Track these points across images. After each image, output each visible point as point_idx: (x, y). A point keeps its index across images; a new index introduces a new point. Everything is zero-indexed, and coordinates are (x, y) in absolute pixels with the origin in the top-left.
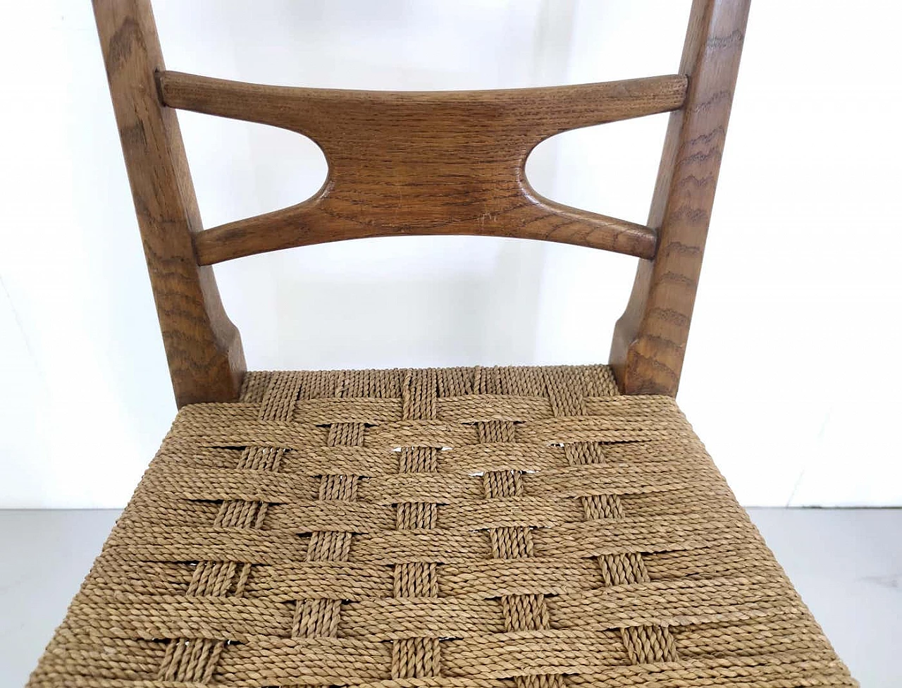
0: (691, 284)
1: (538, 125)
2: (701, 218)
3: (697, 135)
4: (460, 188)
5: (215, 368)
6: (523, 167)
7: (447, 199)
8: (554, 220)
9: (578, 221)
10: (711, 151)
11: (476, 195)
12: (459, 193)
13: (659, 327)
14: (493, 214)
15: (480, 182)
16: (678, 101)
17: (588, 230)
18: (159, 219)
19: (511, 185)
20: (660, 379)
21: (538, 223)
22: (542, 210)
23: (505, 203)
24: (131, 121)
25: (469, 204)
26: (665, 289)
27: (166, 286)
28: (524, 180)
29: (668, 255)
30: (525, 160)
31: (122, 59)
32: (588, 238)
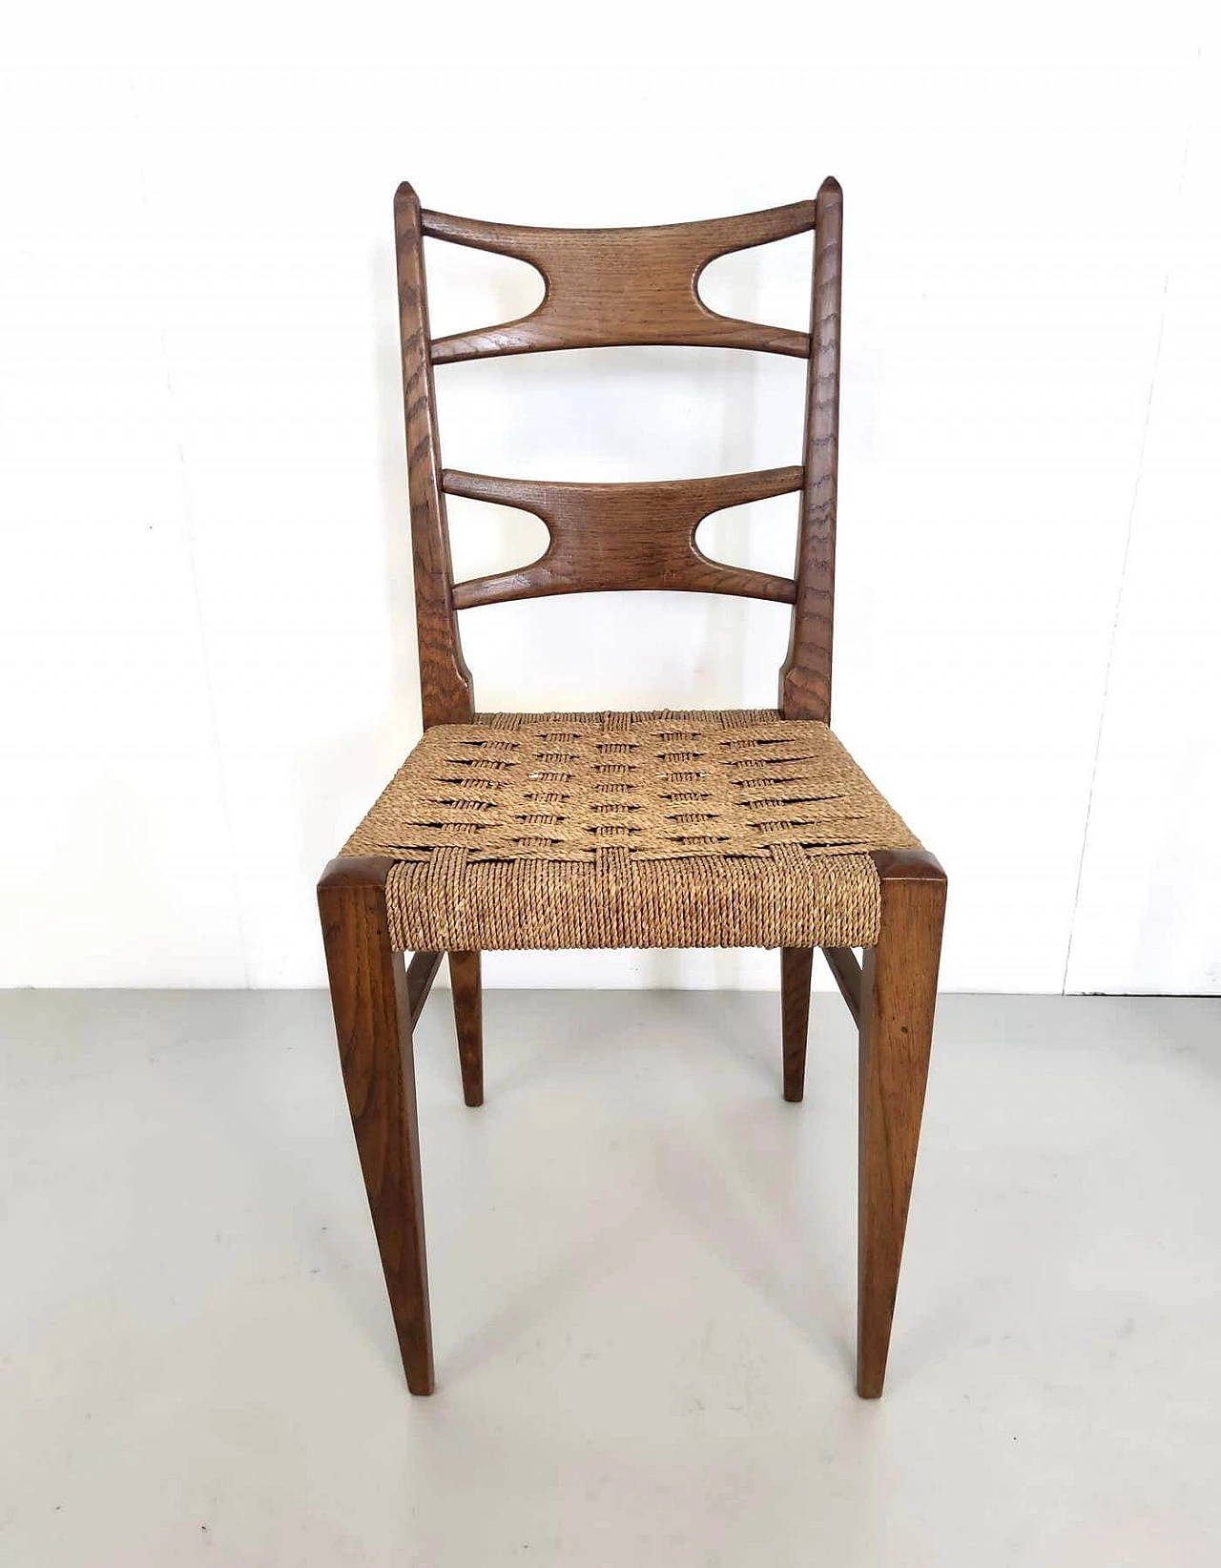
0: (829, 622)
1: (702, 504)
2: (829, 568)
3: (814, 507)
4: (646, 551)
5: (458, 693)
6: (693, 535)
7: (638, 561)
8: (720, 576)
9: (735, 576)
10: (826, 516)
11: (659, 557)
12: (645, 555)
13: (807, 659)
14: (672, 571)
15: (662, 547)
16: (798, 483)
17: (744, 582)
18: (430, 571)
19: (685, 549)
20: (813, 705)
21: (707, 578)
22: (709, 568)
23: (681, 563)
24: (421, 501)
25: (654, 564)
26: (808, 626)
27: (429, 623)
28: (694, 545)
29: (805, 597)
30: (694, 530)
31: (421, 460)
32: (746, 589)
